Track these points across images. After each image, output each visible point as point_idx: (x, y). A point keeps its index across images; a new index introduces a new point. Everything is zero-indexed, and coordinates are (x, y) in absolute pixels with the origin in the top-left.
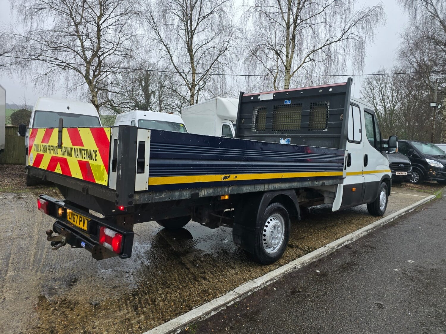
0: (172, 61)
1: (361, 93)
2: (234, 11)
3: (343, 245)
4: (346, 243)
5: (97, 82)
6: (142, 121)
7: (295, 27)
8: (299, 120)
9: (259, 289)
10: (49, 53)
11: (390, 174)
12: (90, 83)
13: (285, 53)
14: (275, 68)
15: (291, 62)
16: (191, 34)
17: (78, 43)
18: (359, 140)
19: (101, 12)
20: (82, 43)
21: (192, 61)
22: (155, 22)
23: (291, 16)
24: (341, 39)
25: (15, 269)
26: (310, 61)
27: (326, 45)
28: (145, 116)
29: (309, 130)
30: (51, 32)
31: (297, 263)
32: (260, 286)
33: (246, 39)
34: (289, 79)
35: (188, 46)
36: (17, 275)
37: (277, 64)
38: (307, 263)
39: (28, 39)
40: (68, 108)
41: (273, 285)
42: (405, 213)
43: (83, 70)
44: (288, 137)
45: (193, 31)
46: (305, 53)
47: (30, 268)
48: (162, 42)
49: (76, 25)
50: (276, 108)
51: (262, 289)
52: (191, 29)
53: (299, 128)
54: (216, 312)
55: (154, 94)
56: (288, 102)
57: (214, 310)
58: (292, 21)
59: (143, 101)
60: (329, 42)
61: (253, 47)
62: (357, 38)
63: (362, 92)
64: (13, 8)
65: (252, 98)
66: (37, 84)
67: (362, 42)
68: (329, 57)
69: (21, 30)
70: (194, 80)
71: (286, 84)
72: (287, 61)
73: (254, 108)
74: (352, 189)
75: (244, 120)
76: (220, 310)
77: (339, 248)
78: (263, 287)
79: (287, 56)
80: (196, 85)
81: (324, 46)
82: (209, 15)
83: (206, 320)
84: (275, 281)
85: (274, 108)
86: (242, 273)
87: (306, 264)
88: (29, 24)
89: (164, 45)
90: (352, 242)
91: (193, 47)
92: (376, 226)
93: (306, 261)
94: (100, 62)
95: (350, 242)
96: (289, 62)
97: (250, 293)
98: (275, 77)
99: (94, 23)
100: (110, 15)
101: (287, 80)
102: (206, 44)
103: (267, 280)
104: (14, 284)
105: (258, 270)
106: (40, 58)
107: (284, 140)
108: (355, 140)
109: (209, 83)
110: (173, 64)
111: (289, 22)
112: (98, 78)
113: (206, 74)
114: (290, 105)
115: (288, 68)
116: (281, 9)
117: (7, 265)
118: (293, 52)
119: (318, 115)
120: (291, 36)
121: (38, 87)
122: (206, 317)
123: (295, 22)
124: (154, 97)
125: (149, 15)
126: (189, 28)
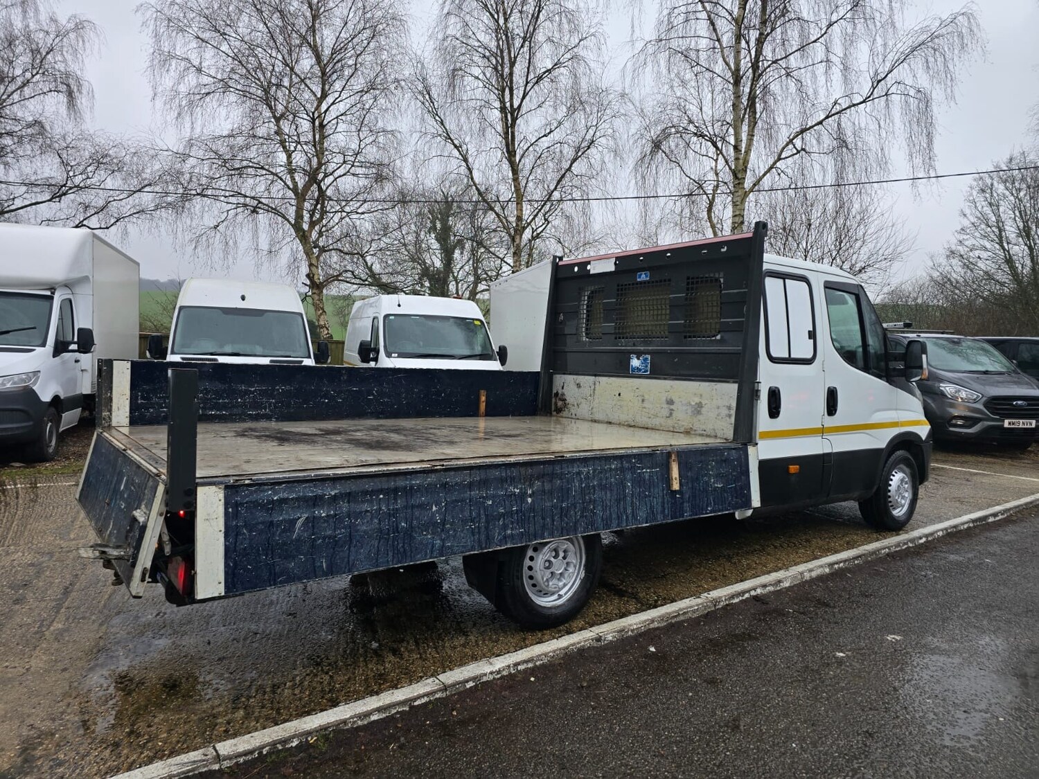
0: (472, 179)
1: (965, 215)
2: (607, 59)
3: (747, 595)
4: (759, 591)
5: (320, 234)
6: (392, 317)
7: (755, 79)
8: (666, 314)
9: (496, 677)
10: (222, 183)
11: (923, 431)
12: (303, 237)
13: (732, 140)
14: (711, 176)
15: (746, 162)
16: (511, 115)
17: (282, 157)
18: (809, 355)
19: (323, 89)
20: (289, 156)
21: (516, 176)
22: (435, 96)
23: (743, 53)
24: (869, 97)
25: (68, 619)
26: (796, 154)
27: (833, 115)
28: (399, 305)
29: (685, 337)
30: (227, 139)
31: (608, 631)
32: (499, 672)
33: (642, 113)
34: (743, 201)
35: (507, 145)
36: (67, 630)
37: (716, 167)
38: (632, 631)
39: (184, 157)
40: (243, 298)
41: (532, 671)
42: (971, 525)
43: (291, 213)
44: (645, 354)
45: (515, 110)
46: (783, 135)
47: (93, 617)
48: (450, 139)
49: (278, 120)
50: (622, 290)
51: (503, 677)
52: (512, 105)
53: (667, 333)
54: (384, 715)
55: (463, 248)
56: (643, 277)
57: (379, 710)
58: (745, 63)
59: (438, 264)
60: (838, 108)
61: (655, 132)
62: (912, 92)
63: (968, 212)
64: (156, 98)
65: (576, 269)
66: (199, 249)
67: (925, 100)
68: (843, 143)
69: (172, 140)
70: (519, 218)
71: (737, 213)
72: (737, 159)
73: (581, 290)
74: (788, 468)
75: (562, 317)
76: (394, 711)
77: (736, 600)
78: (505, 673)
79: (736, 148)
80: (524, 228)
81: (827, 117)
82: (549, 71)
83: (359, 727)
84: (538, 663)
85: (618, 290)
86: (478, 645)
87: (630, 633)
88: (188, 125)
89: (456, 146)
90: (778, 588)
91: (516, 146)
92: (864, 555)
93: (631, 625)
94: (322, 193)
95: (771, 589)
96: (741, 161)
97: (471, 684)
98: (710, 196)
99: (305, 116)
100: (341, 92)
101: (738, 203)
102: (545, 136)
103: (518, 661)
104: (56, 645)
105: (513, 641)
106: (209, 192)
107: (638, 359)
108: (792, 356)
109: (556, 221)
110: (475, 185)
111: (738, 69)
112: (323, 226)
113: (548, 200)
114: (649, 282)
115: (740, 176)
116: (718, 40)
117: (58, 612)
118: (751, 135)
119: (705, 304)
120: (745, 100)
121: (201, 254)
122: (360, 723)
123: (755, 66)
124: (462, 253)
125: (420, 87)
126: (508, 105)
